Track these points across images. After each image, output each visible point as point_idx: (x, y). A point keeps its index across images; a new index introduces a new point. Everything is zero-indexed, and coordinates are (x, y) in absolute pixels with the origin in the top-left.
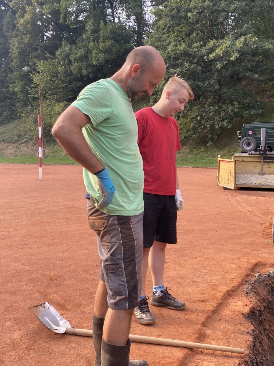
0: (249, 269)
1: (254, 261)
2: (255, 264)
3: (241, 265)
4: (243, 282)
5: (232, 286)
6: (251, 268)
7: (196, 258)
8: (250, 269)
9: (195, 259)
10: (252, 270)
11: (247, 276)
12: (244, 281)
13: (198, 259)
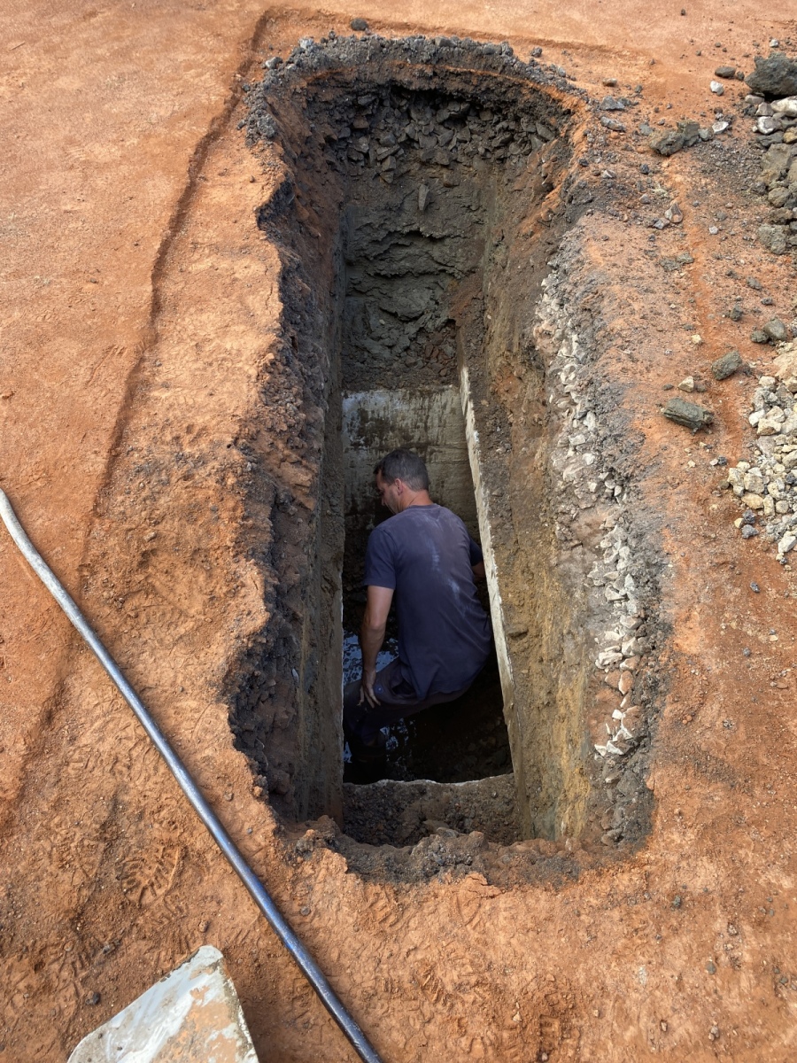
0: (245, 42)
1: (257, 9)
2: (261, 20)
3: (224, 30)
4: (238, 95)
5: (210, 118)
6: (252, 35)
7: (93, 14)
8: (250, 42)
9: (93, 20)
10: (256, 41)
11: (245, 68)
12: (239, 89)
13: (99, 18)
